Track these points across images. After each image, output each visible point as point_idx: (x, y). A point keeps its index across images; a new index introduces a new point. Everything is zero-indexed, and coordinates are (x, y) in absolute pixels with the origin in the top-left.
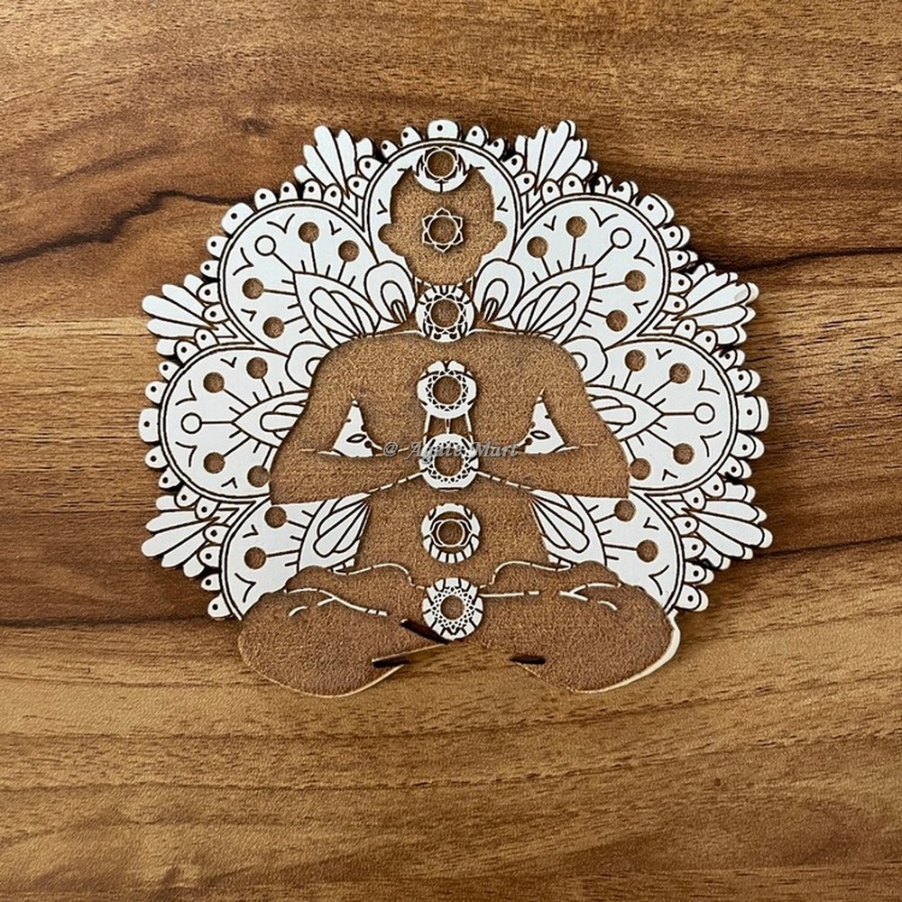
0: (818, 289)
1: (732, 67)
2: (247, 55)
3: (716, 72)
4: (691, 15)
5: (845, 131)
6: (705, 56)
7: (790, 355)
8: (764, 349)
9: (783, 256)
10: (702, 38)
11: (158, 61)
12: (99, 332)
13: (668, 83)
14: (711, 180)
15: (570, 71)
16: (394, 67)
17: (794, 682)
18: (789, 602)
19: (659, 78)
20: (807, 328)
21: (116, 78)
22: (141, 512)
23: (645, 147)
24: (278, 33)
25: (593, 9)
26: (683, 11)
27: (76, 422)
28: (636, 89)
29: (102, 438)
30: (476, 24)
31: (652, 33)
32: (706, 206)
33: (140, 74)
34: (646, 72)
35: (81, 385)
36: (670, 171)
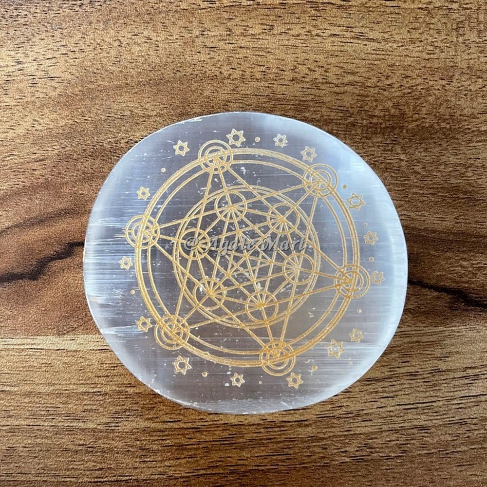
3: (479, 159)
4: (460, 115)
6: (471, 147)
10: (469, 133)
11: (72, 145)
12: (27, 347)
14: (475, 239)
15: (372, 156)
19: (437, 163)
21: (41, 158)
22: (57, 482)
23: (427, 214)
25: (388, 110)
26: (454, 112)
27: (11, 414)
28: (420, 171)
29: (29, 425)
31: (431, 129)
32: (471, 260)
33: (59, 155)
34: (427, 158)
35: (15, 386)
36: (444, 233)
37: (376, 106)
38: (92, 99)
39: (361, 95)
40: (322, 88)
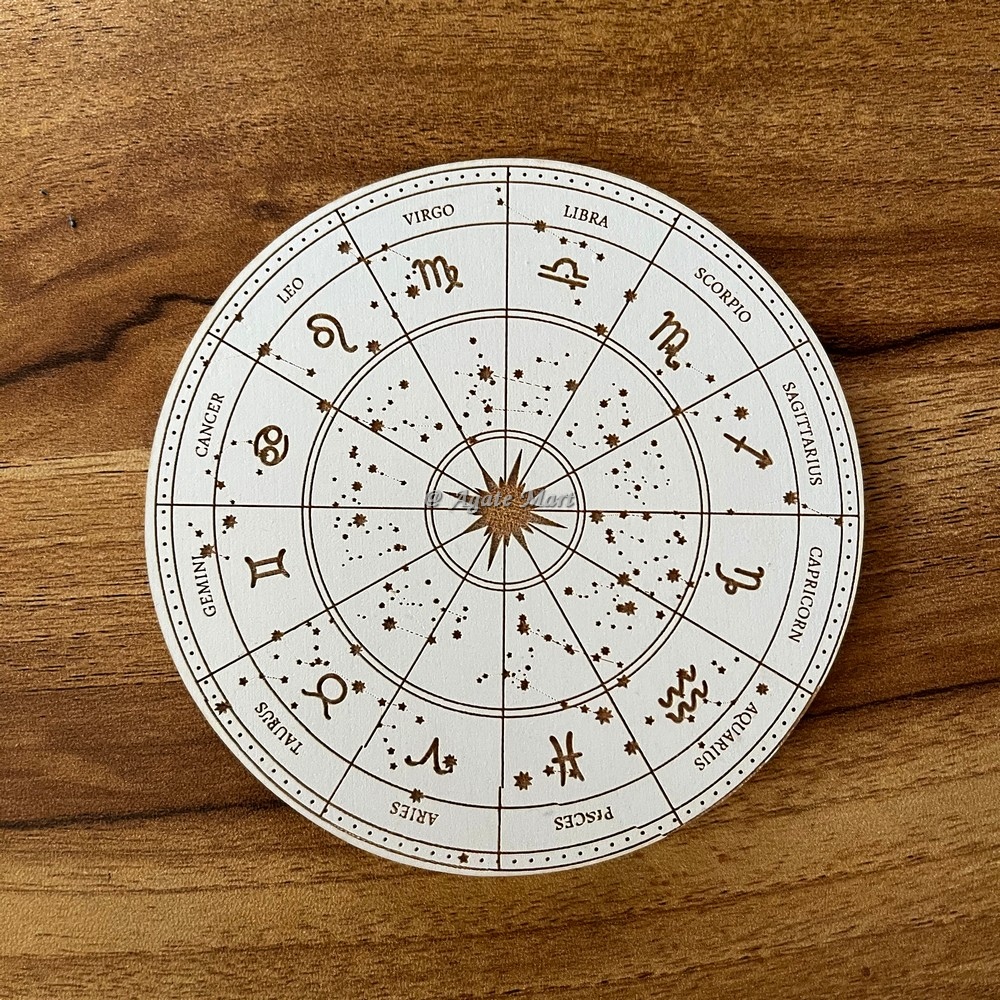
0: (956, 372)
1: (838, 108)
2: (255, 125)
3: (820, 114)
4: (786, 46)
5: (978, 178)
6: (805, 96)
7: (926, 454)
8: (896, 448)
9: (911, 334)
10: (801, 74)
11: (148, 137)
12: (97, 470)
13: (762, 131)
14: (820, 245)
15: (644, 123)
16: (432, 129)
17: (952, 847)
18: (939, 750)
19: (751, 125)
20: (945, 419)
21: (99, 161)
22: (160, 684)
23: (739, 210)
24: (291, 96)
25: (667, 46)
26: (776, 42)
27: (76, 580)
28: (724, 140)
29: (108, 596)
30: (528, 72)
31: (739, 71)
32: (815, 278)
33: (128, 155)
34: (735, 119)
35: (79, 535)
36: (770, 238)
37: (647, 40)
38: (178, 59)
39: (621, 25)
40: (557, 17)
